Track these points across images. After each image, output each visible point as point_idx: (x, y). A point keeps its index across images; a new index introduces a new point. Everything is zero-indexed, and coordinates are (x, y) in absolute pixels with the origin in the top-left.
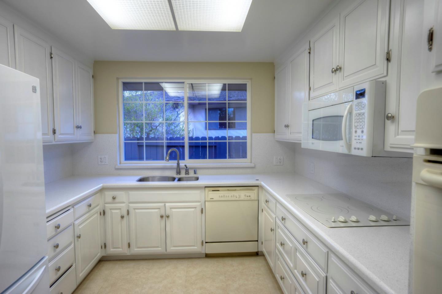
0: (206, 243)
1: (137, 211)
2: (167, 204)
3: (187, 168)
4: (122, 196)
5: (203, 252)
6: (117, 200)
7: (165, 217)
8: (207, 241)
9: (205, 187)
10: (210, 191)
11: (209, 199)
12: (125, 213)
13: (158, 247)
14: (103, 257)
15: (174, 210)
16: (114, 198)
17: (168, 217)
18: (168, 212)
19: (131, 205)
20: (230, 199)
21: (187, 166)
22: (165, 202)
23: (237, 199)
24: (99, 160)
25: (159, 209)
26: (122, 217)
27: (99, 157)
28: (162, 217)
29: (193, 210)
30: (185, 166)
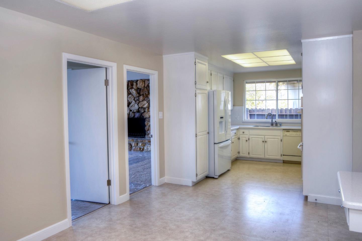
0: (283, 155)
1: (253, 138)
2: (266, 137)
3: (276, 122)
4: (246, 132)
5: (282, 159)
6: (244, 134)
7: (265, 142)
8: (283, 154)
9: (283, 130)
10: (285, 131)
11: (284, 135)
12: (247, 139)
13: (261, 155)
14: (238, 157)
15: (268, 139)
16: (243, 133)
17: (266, 142)
18: (266, 140)
19: (250, 136)
20: (295, 135)
21: (276, 121)
22: (265, 136)
23: (298, 136)
24: (235, 118)
25: (262, 138)
26: (247, 141)
27: (235, 117)
28: (263, 142)
29: (277, 139)
30: (275, 121)
